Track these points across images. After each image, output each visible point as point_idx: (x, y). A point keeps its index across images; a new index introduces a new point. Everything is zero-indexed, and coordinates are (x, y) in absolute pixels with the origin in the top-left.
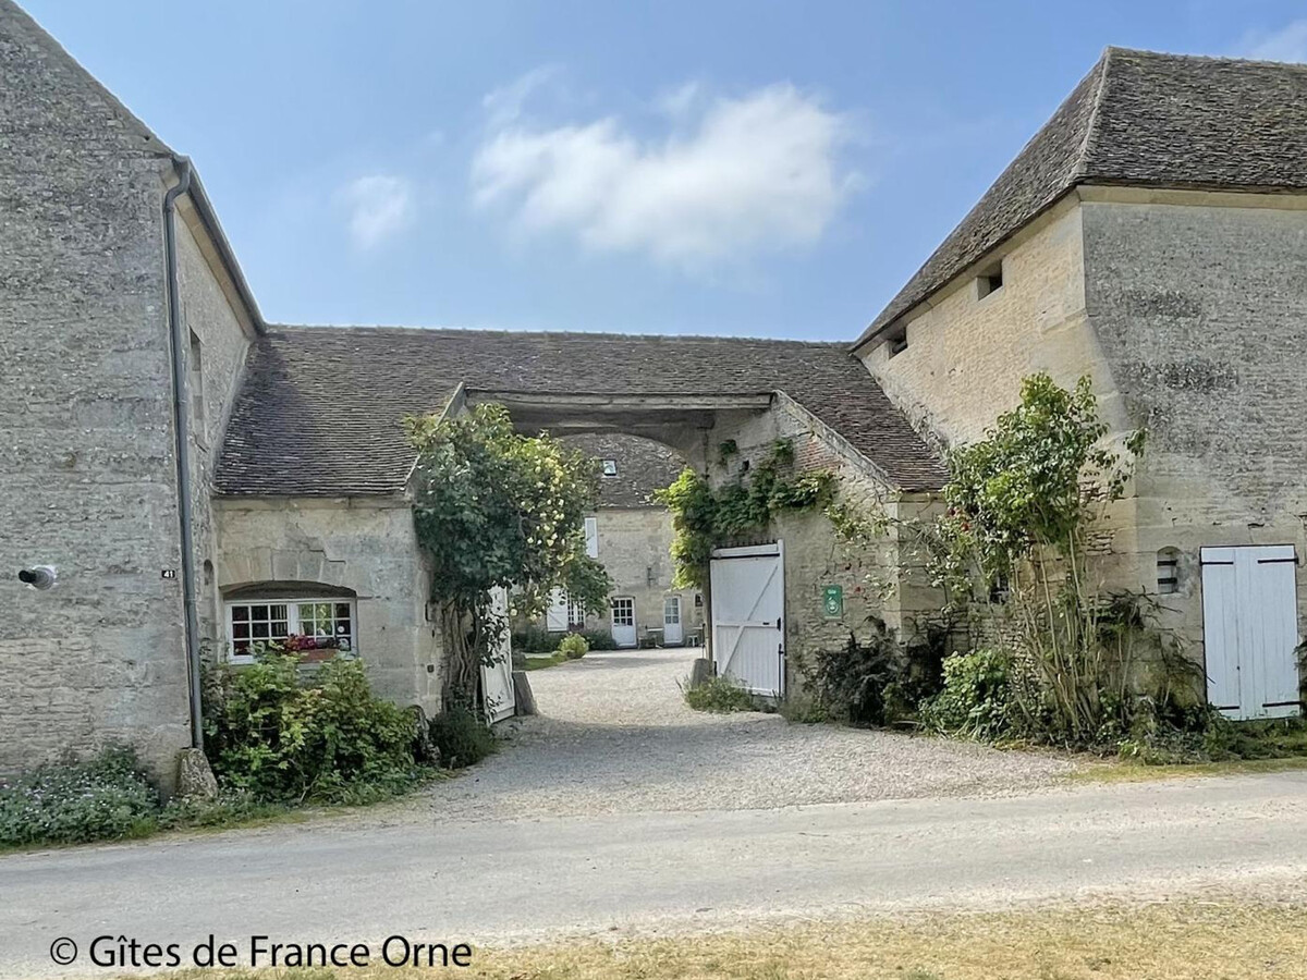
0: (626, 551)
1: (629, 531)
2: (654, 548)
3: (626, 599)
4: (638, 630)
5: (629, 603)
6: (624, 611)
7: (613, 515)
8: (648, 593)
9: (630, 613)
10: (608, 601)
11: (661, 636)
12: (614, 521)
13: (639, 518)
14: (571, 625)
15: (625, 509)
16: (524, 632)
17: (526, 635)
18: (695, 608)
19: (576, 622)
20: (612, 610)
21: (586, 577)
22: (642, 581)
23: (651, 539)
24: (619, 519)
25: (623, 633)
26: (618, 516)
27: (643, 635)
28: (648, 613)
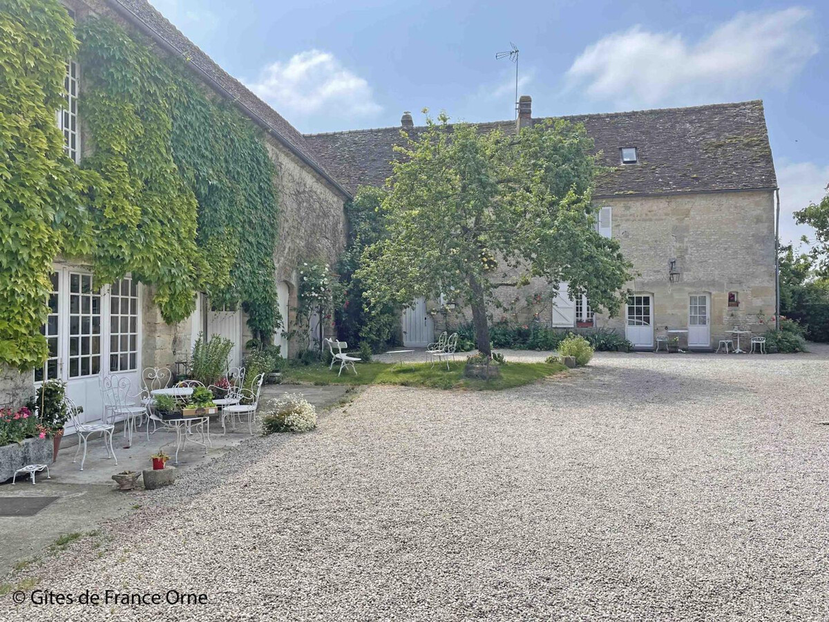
0: (644, 242)
1: (651, 220)
2: (680, 239)
3: (643, 296)
4: (656, 330)
5: (647, 300)
6: (640, 308)
7: (631, 203)
8: (669, 289)
9: (647, 312)
10: (622, 294)
11: (684, 338)
12: (632, 211)
13: (661, 206)
14: (579, 322)
15: (647, 196)
16: (525, 327)
17: (529, 330)
18: (727, 308)
19: (584, 318)
20: (627, 306)
21: (590, 258)
22: (665, 275)
23: (675, 229)
24: (639, 207)
25: (638, 334)
26: (638, 204)
27: (663, 336)
28: (669, 311)
